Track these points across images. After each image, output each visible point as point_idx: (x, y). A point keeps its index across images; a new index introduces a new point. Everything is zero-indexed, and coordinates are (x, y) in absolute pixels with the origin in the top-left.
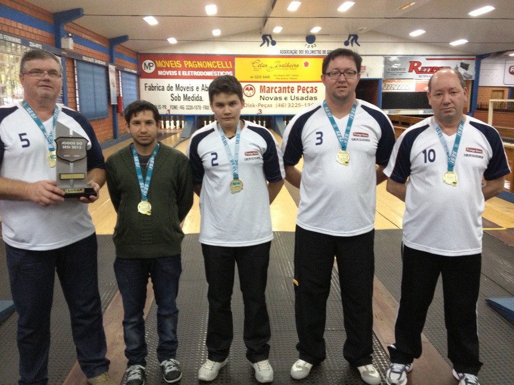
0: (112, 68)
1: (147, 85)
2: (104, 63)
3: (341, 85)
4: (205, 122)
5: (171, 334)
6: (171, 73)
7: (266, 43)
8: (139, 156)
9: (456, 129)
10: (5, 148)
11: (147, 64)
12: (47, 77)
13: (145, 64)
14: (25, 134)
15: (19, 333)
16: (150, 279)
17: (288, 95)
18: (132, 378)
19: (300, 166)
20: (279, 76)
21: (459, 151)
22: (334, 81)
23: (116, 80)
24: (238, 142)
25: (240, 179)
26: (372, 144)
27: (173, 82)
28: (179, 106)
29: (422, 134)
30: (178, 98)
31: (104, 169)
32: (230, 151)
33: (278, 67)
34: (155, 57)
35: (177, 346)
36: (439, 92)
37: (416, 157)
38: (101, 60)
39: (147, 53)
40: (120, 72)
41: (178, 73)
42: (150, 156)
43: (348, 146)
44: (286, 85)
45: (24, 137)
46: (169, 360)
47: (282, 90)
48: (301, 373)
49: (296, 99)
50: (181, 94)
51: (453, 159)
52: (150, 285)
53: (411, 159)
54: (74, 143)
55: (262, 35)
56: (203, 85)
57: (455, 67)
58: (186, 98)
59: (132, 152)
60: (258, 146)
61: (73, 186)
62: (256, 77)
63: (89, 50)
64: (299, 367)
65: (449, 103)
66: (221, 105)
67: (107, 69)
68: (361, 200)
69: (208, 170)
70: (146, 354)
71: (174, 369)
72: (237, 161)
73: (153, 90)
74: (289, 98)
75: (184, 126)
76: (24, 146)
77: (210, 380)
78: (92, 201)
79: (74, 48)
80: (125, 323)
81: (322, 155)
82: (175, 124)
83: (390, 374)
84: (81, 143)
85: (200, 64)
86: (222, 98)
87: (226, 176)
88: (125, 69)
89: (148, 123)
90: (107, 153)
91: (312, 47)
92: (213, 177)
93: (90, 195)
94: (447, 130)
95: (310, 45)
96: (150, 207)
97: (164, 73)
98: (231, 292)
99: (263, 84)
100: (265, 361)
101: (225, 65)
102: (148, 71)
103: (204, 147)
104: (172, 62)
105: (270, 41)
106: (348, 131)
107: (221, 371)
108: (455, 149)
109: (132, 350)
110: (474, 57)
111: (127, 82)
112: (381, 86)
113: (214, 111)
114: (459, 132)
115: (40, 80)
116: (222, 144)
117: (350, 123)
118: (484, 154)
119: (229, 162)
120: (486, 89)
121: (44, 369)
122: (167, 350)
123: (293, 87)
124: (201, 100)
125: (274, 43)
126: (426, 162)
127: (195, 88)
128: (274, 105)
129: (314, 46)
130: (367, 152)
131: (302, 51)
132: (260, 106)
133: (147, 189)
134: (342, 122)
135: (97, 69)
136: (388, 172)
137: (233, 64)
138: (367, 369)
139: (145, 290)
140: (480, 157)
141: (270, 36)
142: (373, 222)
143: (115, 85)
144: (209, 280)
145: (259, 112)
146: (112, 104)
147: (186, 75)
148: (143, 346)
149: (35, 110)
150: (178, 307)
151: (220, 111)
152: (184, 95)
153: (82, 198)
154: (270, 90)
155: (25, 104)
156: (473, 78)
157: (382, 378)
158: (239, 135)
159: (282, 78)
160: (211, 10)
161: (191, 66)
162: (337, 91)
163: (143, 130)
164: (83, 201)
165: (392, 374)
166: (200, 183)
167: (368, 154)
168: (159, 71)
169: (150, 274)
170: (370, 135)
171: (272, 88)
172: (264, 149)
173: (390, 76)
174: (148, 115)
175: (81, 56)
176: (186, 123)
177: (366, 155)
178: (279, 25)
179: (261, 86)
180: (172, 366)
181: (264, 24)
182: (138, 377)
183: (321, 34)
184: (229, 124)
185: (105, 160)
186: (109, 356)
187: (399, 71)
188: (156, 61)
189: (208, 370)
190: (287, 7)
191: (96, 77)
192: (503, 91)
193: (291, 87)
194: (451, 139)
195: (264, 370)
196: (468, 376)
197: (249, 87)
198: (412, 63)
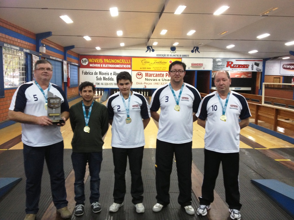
0: (65, 62)
1: (83, 72)
2: (61, 60)
3: (177, 76)
4: (115, 92)
5: (97, 190)
6: (97, 65)
7: (149, 51)
8: (85, 106)
9: (226, 96)
10: (27, 101)
11: (84, 61)
12: (46, 71)
13: (83, 60)
14: (36, 95)
15: (27, 186)
16: (87, 163)
17: (161, 78)
18: (78, 210)
19: (159, 112)
20: (156, 68)
21: (227, 106)
22: (174, 74)
23: (67, 69)
24: (129, 101)
25: (130, 117)
26: (190, 102)
27: (98, 70)
28: (100, 83)
29: (212, 98)
30: (100, 79)
31: (69, 112)
32: (126, 105)
33: (155, 63)
34: (88, 57)
35: (99, 196)
36: (218, 80)
37: (209, 109)
38: (59, 58)
39: (85, 55)
40: (69, 64)
41: (100, 65)
42: (90, 106)
43: (180, 103)
44: (160, 73)
45: (35, 96)
46: (95, 203)
47: (157, 75)
48: (158, 209)
49: (165, 80)
50: (102, 76)
51: (225, 110)
52: (87, 166)
53: (207, 109)
54: (55, 100)
55: (147, 46)
56: (114, 72)
57: (252, 64)
58: (105, 79)
59: (82, 104)
60: (138, 103)
61: (54, 119)
62: (143, 68)
63: (53, 53)
64: (157, 206)
65: (223, 85)
66: (122, 84)
67: (62, 63)
68: (185, 127)
69: (116, 113)
70: (84, 200)
71: (98, 207)
72: (129, 109)
73: (86, 74)
74: (161, 80)
75: (103, 94)
76: (35, 100)
77: (115, 211)
78: (62, 125)
79: (46, 52)
80: (75, 184)
81: (168, 106)
82: (98, 93)
83: (199, 210)
84: (58, 100)
85: (113, 61)
86: (122, 81)
87: (124, 116)
88: (72, 63)
89: (90, 91)
90: (71, 104)
91: (174, 53)
92: (118, 116)
93: (62, 123)
94: (223, 97)
95: (173, 52)
96: (89, 129)
97: (93, 65)
98: (125, 170)
99: (147, 72)
100: (141, 204)
101: (126, 62)
102: (84, 64)
103: (114, 103)
104: (98, 60)
105: (151, 49)
106: (179, 97)
107: (120, 208)
108: (226, 105)
109: (78, 197)
110: (262, 60)
111: (73, 70)
112: (211, 74)
113: (119, 87)
114: (228, 98)
115: (43, 73)
116: (122, 102)
117: (181, 93)
118: (238, 108)
119: (125, 110)
120: (271, 77)
121: (37, 204)
122: (95, 198)
123: (163, 74)
124: (113, 80)
125: (153, 51)
126: (213, 111)
127: (110, 74)
128: (153, 84)
129: (175, 52)
130: (188, 106)
131: (169, 55)
132: (145, 84)
133: (88, 121)
134: (177, 92)
135: (57, 63)
136: (197, 115)
137: (131, 61)
138: (188, 207)
139: (85, 168)
140: (236, 109)
141: (151, 47)
142: (192, 138)
143: (66, 71)
144: (115, 164)
145: (145, 87)
146: (64, 81)
147: (105, 66)
148: (83, 196)
149: (41, 85)
150: (100, 177)
151: (122, 87)
152: (104, 77)
153: (58, 124)
154: (151, 75)
155: (36, 82)
156: (262, 71)
157: (195, 212)
158: (130, 98)
159: (157, 69)
160: (120, 33)
161: (108, 62)
162: (175, 79)
163: (88, 94)
164: (59, 126)
165: (200, 210)
166: (112, 119)
167: (189, 107)
168: (90, 64)
169: (87, 161)
170: (189, 99)
171: (152, 74)
172: (141, 104)
173: (216, 69)
174: (90, 88)
175: (49, 56)
176: (104, 92)
177: (187, 107)
178: (156, 41)
179: (146, 73)
180: (97, 206)
181: (148, 41)
182: (81, 210)
183: (179, 46)
184: (125, 93)
185: (70, 108)
186: (67, 199)
187: (221, 67)
188: (89, 59)
189: (114, 207)
190: (160, 32)
191: (56, 67)
192: (280, 78)
193: (162, 74)
194: (224, 101)
195: (140, 207)
196: (235, 210)
197: (139, 73)
198: (228, 62)
